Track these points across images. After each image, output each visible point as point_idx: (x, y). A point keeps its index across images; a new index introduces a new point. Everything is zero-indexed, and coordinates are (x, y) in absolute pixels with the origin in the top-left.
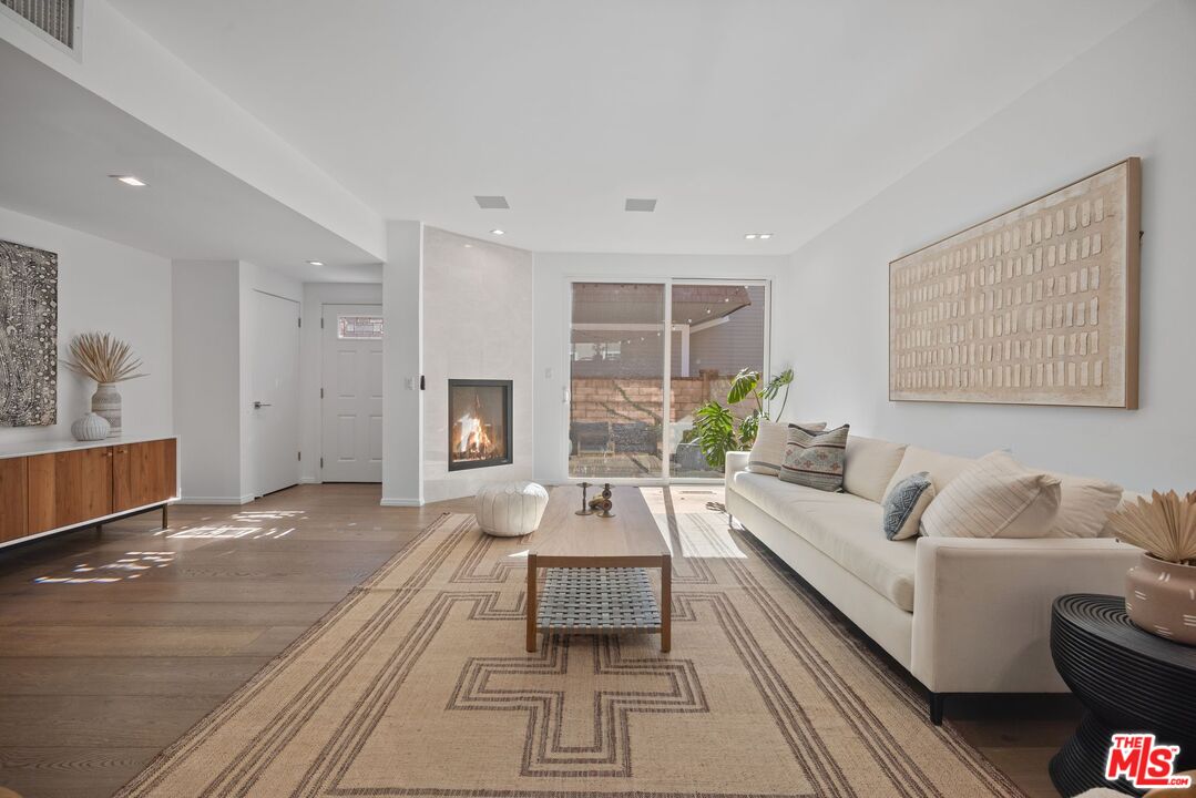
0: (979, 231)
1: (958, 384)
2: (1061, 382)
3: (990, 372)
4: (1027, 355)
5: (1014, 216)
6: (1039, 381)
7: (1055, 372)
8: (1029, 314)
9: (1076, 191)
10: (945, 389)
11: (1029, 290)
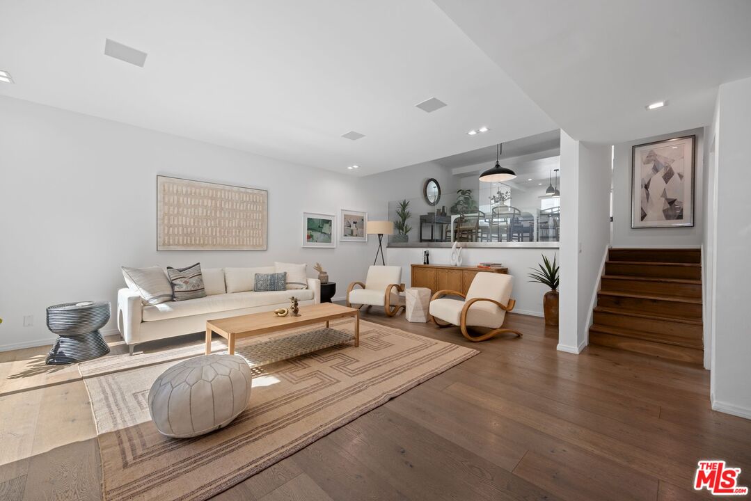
0: (221, 187)
1: (211, 242)
2: (251, 243)
3: (226, 239)
4: (241, 234)
5: (235, 189)
6: (245, 243)
7: (250, 241)
8: (242, 222)
9: (256, 191)
10: (203, 245)
11: (242, 215)
